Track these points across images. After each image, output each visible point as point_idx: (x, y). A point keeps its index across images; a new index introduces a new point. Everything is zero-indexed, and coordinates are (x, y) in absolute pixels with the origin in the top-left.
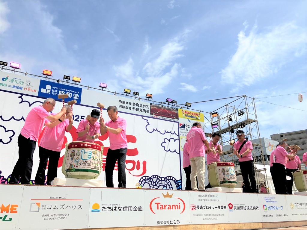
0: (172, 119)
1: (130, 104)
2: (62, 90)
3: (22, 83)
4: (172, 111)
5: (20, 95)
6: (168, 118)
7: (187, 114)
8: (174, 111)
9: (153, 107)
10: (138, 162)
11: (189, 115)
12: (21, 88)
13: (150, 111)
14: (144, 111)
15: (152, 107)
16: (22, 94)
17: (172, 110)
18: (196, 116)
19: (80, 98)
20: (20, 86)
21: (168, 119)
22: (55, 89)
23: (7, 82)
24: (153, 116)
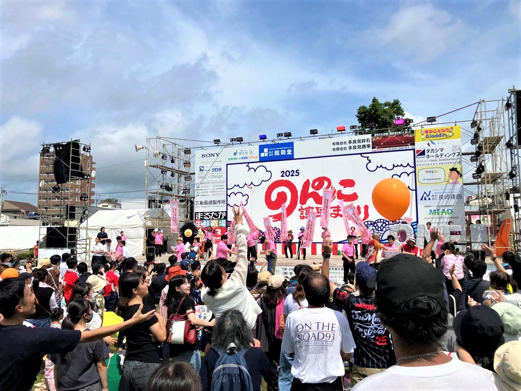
0: (404, 148)
1: (345, 143)
2: (277, 150)
3: (246, 153)
5: (247, 164)
6: (398, 147)
7: (429, 134)
8: (407, 136)
9: (375, 138)
11: (432, 134)
12: (247, 158)
13: (371, 146)
14: (364, 146)
15: (374, 140)
16: (248, 163)
17: (405, 134)
18: (445, 133)
20: (245, 156)
22: (271, 151)
23: (237, 156)
24: (376, 150)
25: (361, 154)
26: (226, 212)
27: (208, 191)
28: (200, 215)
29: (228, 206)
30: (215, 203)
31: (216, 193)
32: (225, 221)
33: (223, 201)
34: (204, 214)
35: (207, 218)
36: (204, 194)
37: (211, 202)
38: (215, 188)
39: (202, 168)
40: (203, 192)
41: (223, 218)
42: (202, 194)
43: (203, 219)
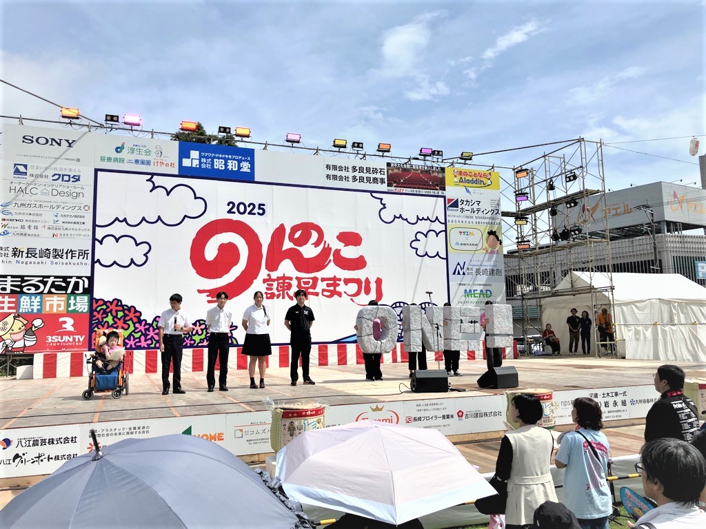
0: (432, 193)
1: (347, 169)
2: (219, 158)
3: (148, 152)
4: (432, 175)
5: (149, 177)
6: (424, 190)
7: (463, 177)
8: (436, 174)
9: (392, 170)
10: (367, 281)
11: (468, 178)
12: (148, 163)
13: (386, 180)
14: (375, 180)
15: (390, 171)
16: (153, 174)
17: (433, 172)
18: (483, 179)
19: (252, 168)
20: (146, 158)
21: (423, 192)
22: (207, 157)
23: (124, 154)
24: (392, 189)
25: (371, 192)
26: (91, 279)
27: (40, 225)
28: (9, 283)
29: (97, 265)
30: (57, 254)
31: (63, 232)
32: (86, 298)
33: (83, 253)
34: (23, 281)
35: (33, 290)
36: (27, 231)
37: (45, 253)
38: (61, 219)
39: (22, 169)
40: (23, 227)
41: (81, 290)
42: (20, 231)
43: (22, 292)
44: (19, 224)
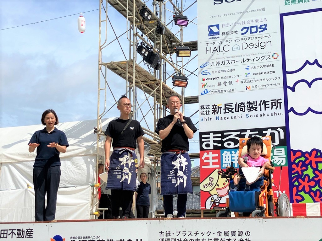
26: (286, 129)
27: (234, 80)
28: (212, 139)
29: (291, 114)
30: (252, 106)
31: (254, 84)
32: (283, 150)
33: (276, 103)
34: (223, 136)
35: (232, 145)
36: (223, 87)
37: (240, 107)
38: (252, 71)
39: (215, 29)
40: (219, 84)
41: (277, 142)
42: (217, 88)
43: (223, 148)
44: (215, 82)
